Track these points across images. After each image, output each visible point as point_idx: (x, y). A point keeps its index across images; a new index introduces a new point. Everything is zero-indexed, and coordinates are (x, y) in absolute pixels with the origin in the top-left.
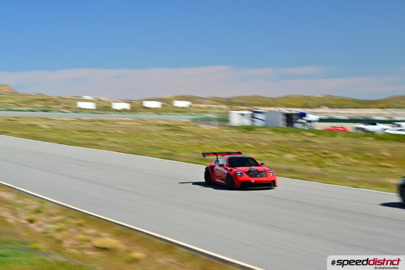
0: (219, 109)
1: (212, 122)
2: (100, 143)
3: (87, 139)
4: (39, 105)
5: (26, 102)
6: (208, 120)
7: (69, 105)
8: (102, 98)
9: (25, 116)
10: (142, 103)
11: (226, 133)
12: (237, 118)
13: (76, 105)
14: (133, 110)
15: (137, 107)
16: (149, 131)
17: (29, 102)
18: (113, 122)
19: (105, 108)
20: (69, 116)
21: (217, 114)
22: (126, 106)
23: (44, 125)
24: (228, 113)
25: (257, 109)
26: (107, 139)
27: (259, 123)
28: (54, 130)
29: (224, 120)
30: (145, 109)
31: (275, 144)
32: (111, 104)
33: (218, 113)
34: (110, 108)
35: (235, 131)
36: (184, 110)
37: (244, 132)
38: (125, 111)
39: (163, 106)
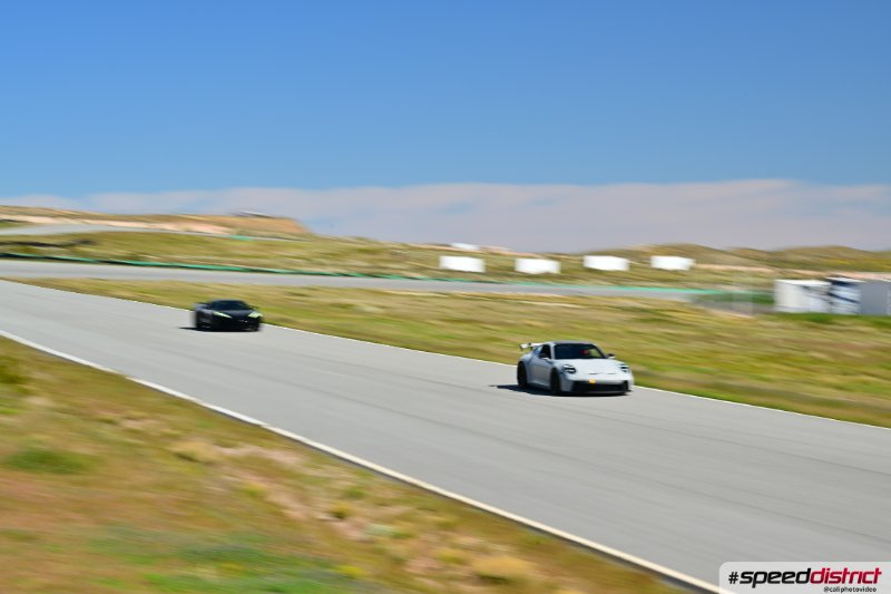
0: (754, 275)
1: (735, 304)
2: (490, 347)
3: (463, 339)
4: (360, 262)
5: (333, 255)
6: (727, 300)
7: (424, 263)
8: (495, 249)
9: (330, 286)
10: (582, 261)
11: (771, 330)
12: (795, 295)
13: (437, 262)
14: (566, 276)
15: (574, 271)
16: (598, 323)
17: (337, 256)
18: (517, 301)
19: (502, 271)
20: (423, 287)
21: (751, 287)
22: (550, 266)
23: (369, 305)
24: (771, 285)
25: (837, 276)
26: (506, 337)
27: (843, 308)
28: (393, 317)
29: (764, 301)
30: (589, 274)
31: (880, 354)
32: (514, 261)
33: (754, 285)
34: (512, 269)
35: (791, 324)
36: (676, 277)
37: (810, 327)
38: (547, 276)
39: (631, 266)
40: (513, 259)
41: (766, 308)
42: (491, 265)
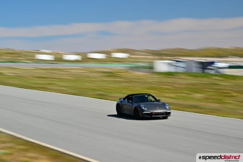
0: (149, 59)
1: (139, 69)
6: (137, 68)
7: (30, 57)
8: (56, 51)
10: (86, 55)
12: (162, 66)
13: (34, 56)
19: (59, 60)
21: (148, 64)
27: (180, 70)
29: (151, 68)
30: (90, 60)
31: (190, 86)
32: (62, 56)
33: (149, 62)
34: (61, 59)
36: (121, 60)
37: (165, 77)
38: (77, 61)
39: (107, 57)
40: (62, 55)
41: (151, 70)
42: (56, 57)
